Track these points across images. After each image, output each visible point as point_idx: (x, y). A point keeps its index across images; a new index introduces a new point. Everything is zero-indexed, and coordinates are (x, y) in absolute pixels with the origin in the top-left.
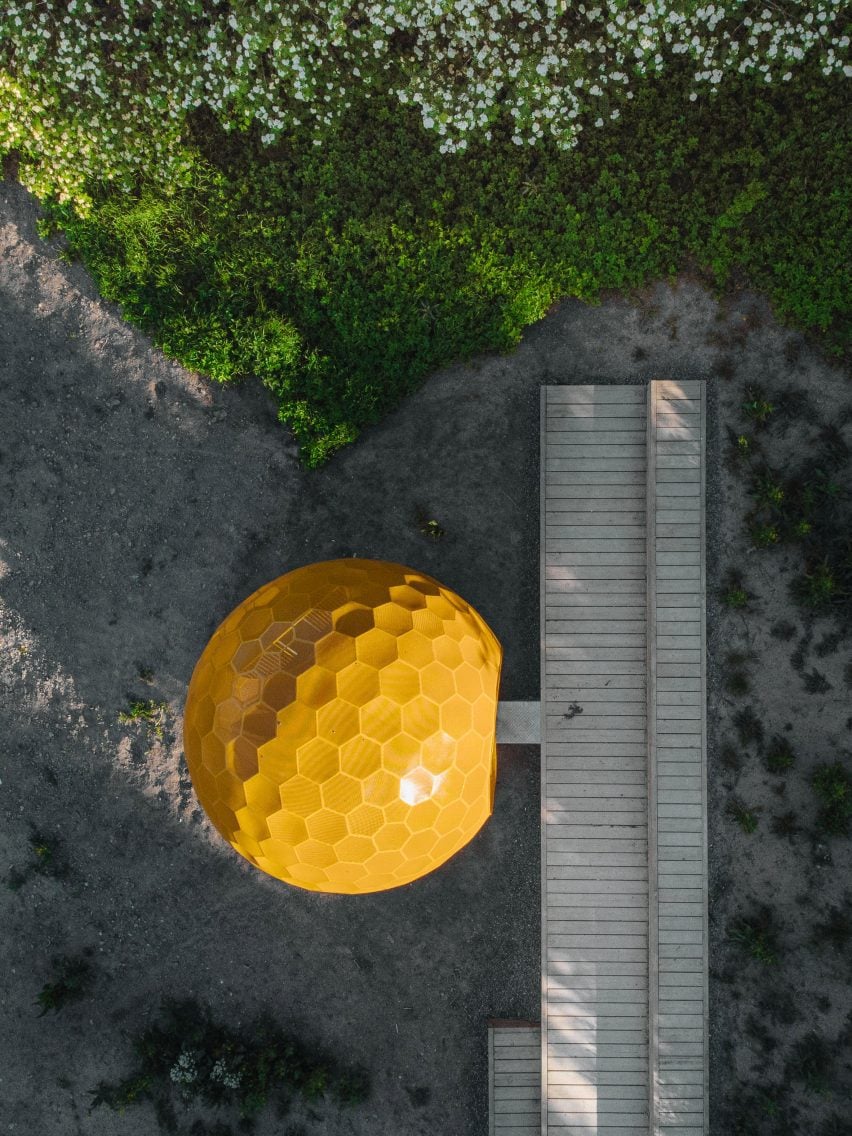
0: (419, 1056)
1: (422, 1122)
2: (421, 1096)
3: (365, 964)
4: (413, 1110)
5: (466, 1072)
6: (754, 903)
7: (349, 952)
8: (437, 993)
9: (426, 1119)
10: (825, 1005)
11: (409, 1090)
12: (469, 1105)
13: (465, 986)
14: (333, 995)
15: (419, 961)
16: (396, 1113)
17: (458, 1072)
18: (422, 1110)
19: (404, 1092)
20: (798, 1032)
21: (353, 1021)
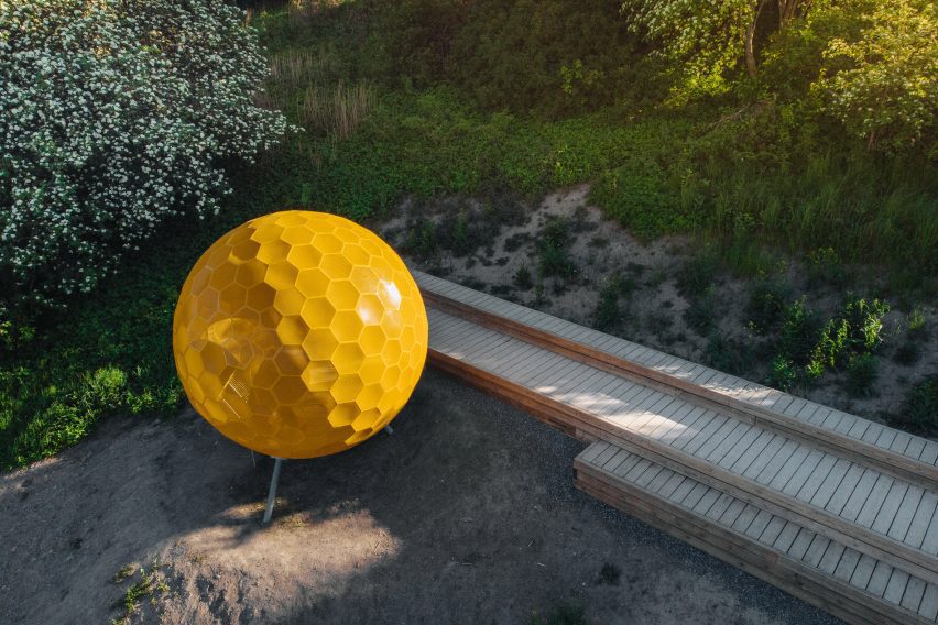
0: (575, 558)
1: (635, 585)
2: (610, 574)
3: (472, 558)
4: (620, 588)
5: (609, 528)
6: (591, 316)
7: (452, 564)
8: (532, 511)
9: (634, 581)
10: (668, 304)
11: (600, 582)
12: (639, 539)
13: (540, 490)
14: (478, 605)
15: (499, 509)
16: (614, 608)
17: (607, 534)
18: (623, 579)
19: (599, 588)
20: (678, 319)
21: (511, 601)
